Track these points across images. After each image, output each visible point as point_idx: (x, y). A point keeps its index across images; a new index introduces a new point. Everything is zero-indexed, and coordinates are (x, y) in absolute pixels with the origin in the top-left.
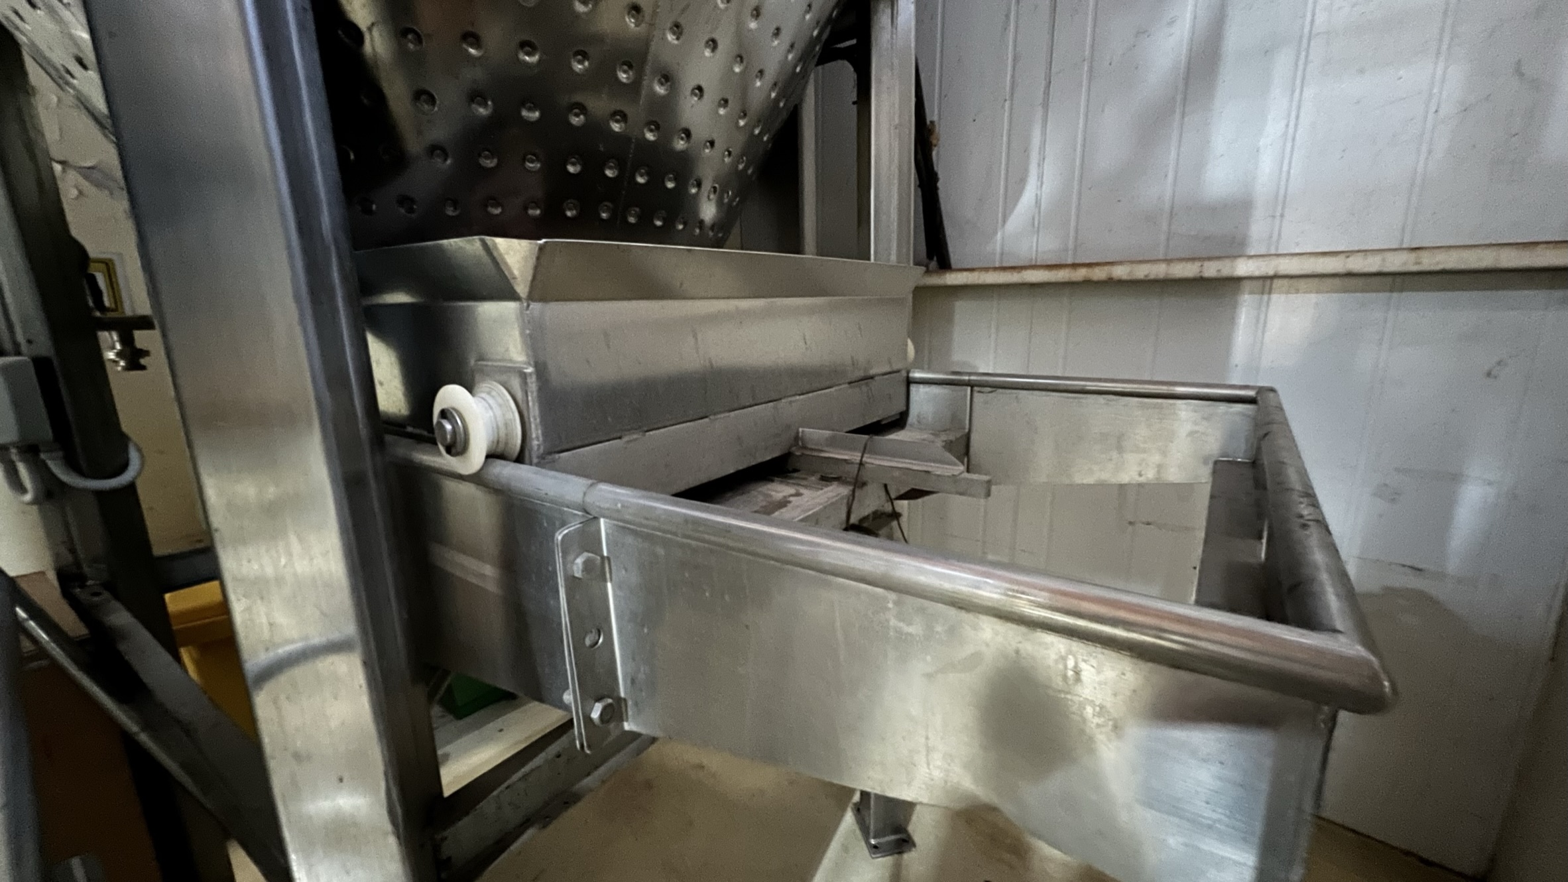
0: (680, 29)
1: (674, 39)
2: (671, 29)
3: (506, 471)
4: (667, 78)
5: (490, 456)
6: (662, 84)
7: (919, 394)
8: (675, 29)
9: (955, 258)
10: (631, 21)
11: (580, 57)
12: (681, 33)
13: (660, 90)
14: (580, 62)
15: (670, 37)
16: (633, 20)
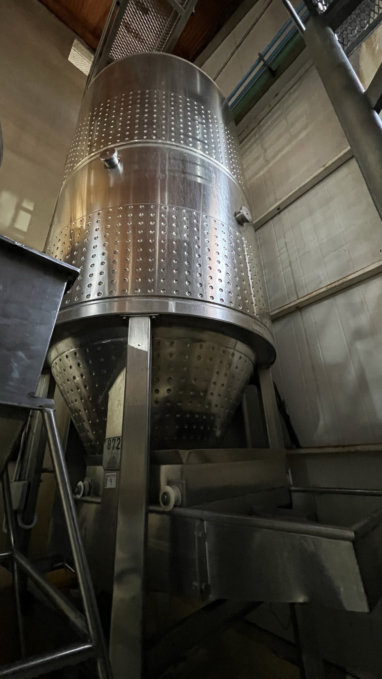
3: (179, 510)
5: (175, 506)
7: (295, 496)
9: (302, 444)
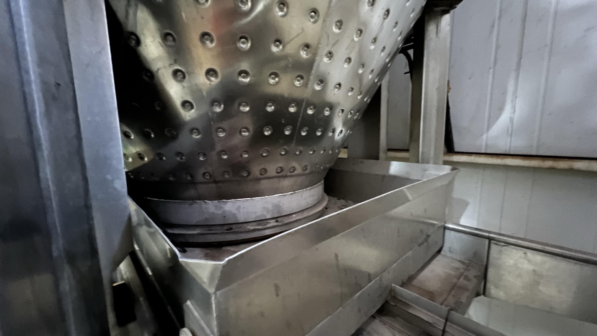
0: (331, 55)
1: (327, 60)
2: (326, 55)
4: (322, 81)
6: (319, 84)
8: (329, 55)
10: (303, 53)
11: (273, 76)
12: (331, 57)
13: (318, 88)
14: (273, 79)
15: (326, 60)
16: (305, 53)
